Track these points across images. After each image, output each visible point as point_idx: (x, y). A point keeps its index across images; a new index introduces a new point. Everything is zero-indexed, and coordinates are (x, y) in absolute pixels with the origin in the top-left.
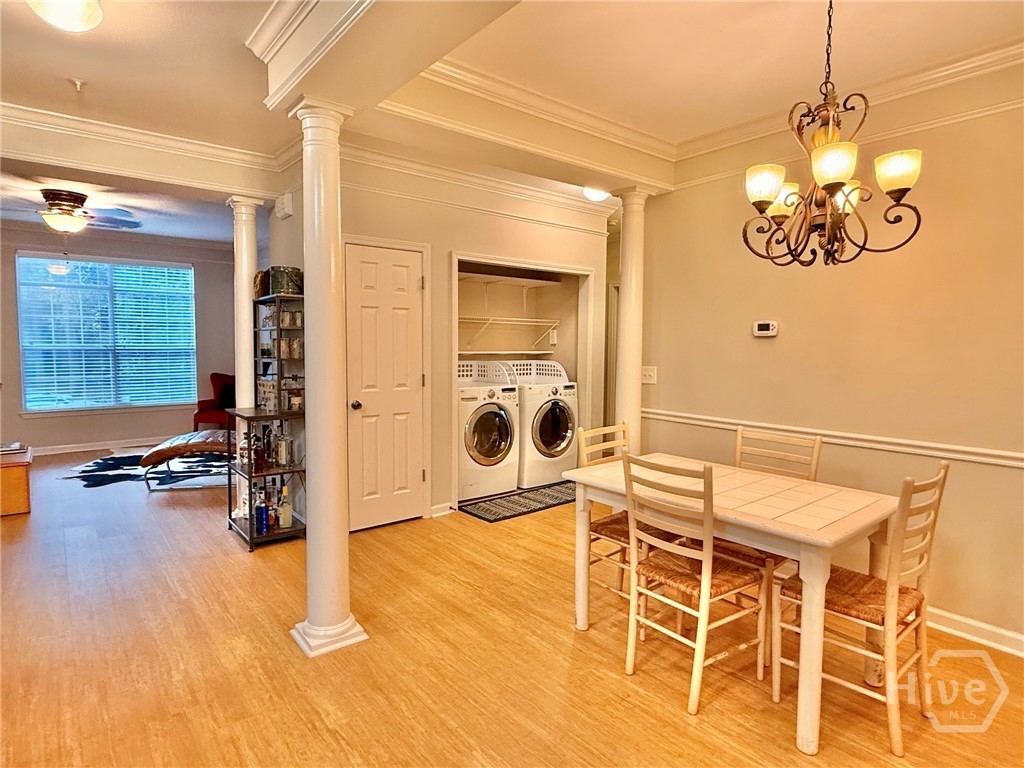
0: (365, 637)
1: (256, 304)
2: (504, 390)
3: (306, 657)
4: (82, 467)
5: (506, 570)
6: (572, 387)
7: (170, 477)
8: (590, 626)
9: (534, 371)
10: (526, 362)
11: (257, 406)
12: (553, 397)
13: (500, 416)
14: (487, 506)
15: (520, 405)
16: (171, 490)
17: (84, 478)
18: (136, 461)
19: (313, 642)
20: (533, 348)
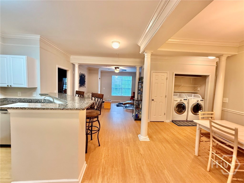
0: (149, 140)
1: (139, 82)
2: (184, 100)
3: (139, 140)
4: (117, 104)
5: (180, 137)
6: (203, 100)
7: (126, 107)
8: (199, 156)
9: (193, 96)
10: (191, 94)
11: (138, 98)
12: (197, 102)
13: (183, 105)
14: (178, 123)
15: (188, 103)
16: (126, 109)
17: (117, 105)
18: (122, 104)
19: (141, 138)
20: (193, 91)
